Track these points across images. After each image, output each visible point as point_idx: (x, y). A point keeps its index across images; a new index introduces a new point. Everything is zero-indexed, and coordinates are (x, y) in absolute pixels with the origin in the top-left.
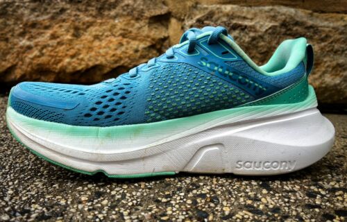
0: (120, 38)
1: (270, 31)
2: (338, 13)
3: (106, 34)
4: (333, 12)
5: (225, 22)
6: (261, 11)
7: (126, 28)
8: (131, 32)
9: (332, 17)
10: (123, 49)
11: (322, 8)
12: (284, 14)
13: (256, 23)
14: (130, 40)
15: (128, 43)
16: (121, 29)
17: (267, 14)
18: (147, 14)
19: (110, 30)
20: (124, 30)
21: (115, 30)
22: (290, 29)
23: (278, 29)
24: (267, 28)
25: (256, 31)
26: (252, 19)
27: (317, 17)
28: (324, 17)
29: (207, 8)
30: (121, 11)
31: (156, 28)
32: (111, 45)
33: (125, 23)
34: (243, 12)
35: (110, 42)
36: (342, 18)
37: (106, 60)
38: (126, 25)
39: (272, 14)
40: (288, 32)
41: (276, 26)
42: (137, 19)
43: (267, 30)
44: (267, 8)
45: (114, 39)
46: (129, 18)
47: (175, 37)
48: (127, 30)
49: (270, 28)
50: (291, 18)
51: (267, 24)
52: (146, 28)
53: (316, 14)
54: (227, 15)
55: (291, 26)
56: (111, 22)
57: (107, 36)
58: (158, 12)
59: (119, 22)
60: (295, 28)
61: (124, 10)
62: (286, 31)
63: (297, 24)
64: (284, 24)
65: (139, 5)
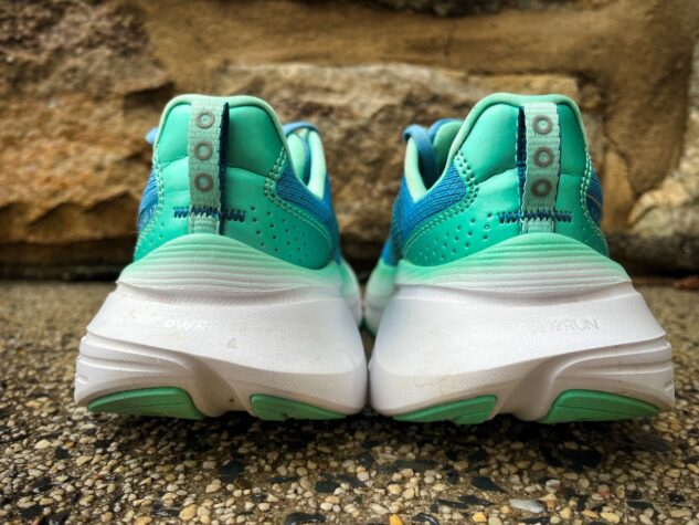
0: (61, 141)
1: (382, 116)
2: (519, 73)
3: (30, 133)
4: (508, 73)
5: (285, 101)
6: (361, 76)
7: (74, 118)
8: (84, 128)
9: (507, 84)
10: (69, 164)
11: (486, 66)
12: (407, 81)
13: (351, 100)
14: (84, 146)
15: (80, 151)
16: (62, 122)
17: (375, 81)
18: (119, 88)
19: (39, 125)
20: (69, 123)
21: (50, 125)
22: (422, 112)
23: (398, 111)
24: (374, 110)
25: (352, 117)
26: (343, 93)
27: (478, 85)
28: (492, 85)
29: (246, 73)
30: (60, 83)
31: (142, 117)
32: (42, 158)
33: (69, 108)
34: (325, 79)
35: (40, 150)
36: (527, 85)
37: (31, 191)
38: (73, 112)
39: (384, 80)
40: (420, 118)
41: (393, 106)
42: (98, 99)
43: (374, 116)
44: (373, 69)
45: (47, 145)
46: (79, 97)
48: (76, 123)
49: (381, 110)
50: (424, 88)
51: (374, 101)
52: (118, 119)
53: (474, 79)
54: (290, 85)
55: (424, 105)
56: (41, 107)
57: (33, 139)
58: (145, 82)
59: (59, 107)
60: (432, 109)
61: (68, 81)
62: (415, 116)
63: (435, 99)
64: (409, 101)
65: (100, 68)
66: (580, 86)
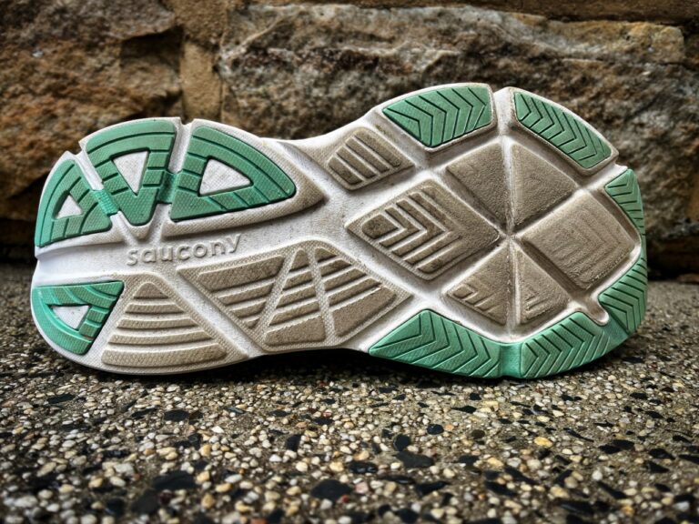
0: (48, 98)
1: (439, 69)
2: (612, 18)
3: (11, 89)
4: (599, 18)
5: (320, 50)
6: (413, 18)
7: (62, 71)
8: (74, 82)
9: (597, 31)
10: (57, 127)
11: (570, 8)
12: (473, 26)
13: (402, 49)
14: (73, 104)
15: (69, 111)
16: (48, 74)
17: (431, 26)
18: (116, 32)
19: (22, 80)
20: (57, 76)
21: (35, 78)
22: (490, 66)
23: (460, 64)
24: (430, 62)
25: (402, 72)
26: (391, 40)
27: (559, 32)
28: (577, 32)
29: (272, 14)
30: (46, 28)
31: (143, 69)
32: (24, 118)
33: (56, 57)
34: (368, 23)
35: (24, 110)
36: (623, 33)
37: (12, 158)
38: (60, 62)
39: (443, 26)
40: (486, 74)
41: (454, 58)
42: (91, 48)
43: (430, 69)
44: (429, 11)
45: (31, 102)
46: (69, 44)
47: (197, 95)
48: (65, 76)
49: (438, 63)
50: (492, 34)
51: (429, 51)
52: (115, 70)
53: (554, 24)
54: (326, 30)
55: (493, 57)
56: (25, 56)
57: (14, 96)
58: (147, 28)
59: (44, 55)
60: (501, 63)
61: (55, 25)
62: (479, 71)
63: (506, 50)
64: (473, 52)
65: (92, 9)
66: (686, 37)
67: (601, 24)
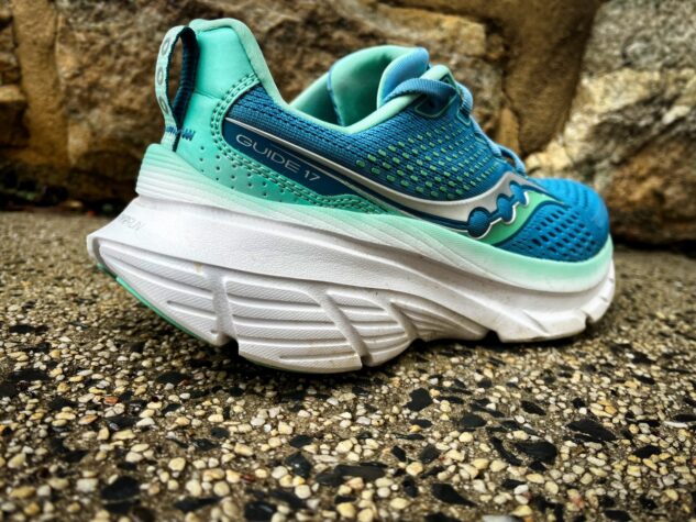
1: (280, 32)
2: (430, 9)
4: (419, 7)
9: (417, 19)
13: (247, 8)
22: (326, 36)
23: (299, 30)
24: (272, 24)
27: (386, 15)
28: (402, 17)
36: (438, 24)
40: (323, 42)
41: (294, 24)
43: (272, 31)
49: (280, 26)
50: (329, 7)
51: (273, 13)
53: (384, 7)
55: (328, 28)
60: (337, 34)
62: (317, 39)
63: (341, 23)
64: (312, 21)
66: (488, 33)
67: (421, 13)
